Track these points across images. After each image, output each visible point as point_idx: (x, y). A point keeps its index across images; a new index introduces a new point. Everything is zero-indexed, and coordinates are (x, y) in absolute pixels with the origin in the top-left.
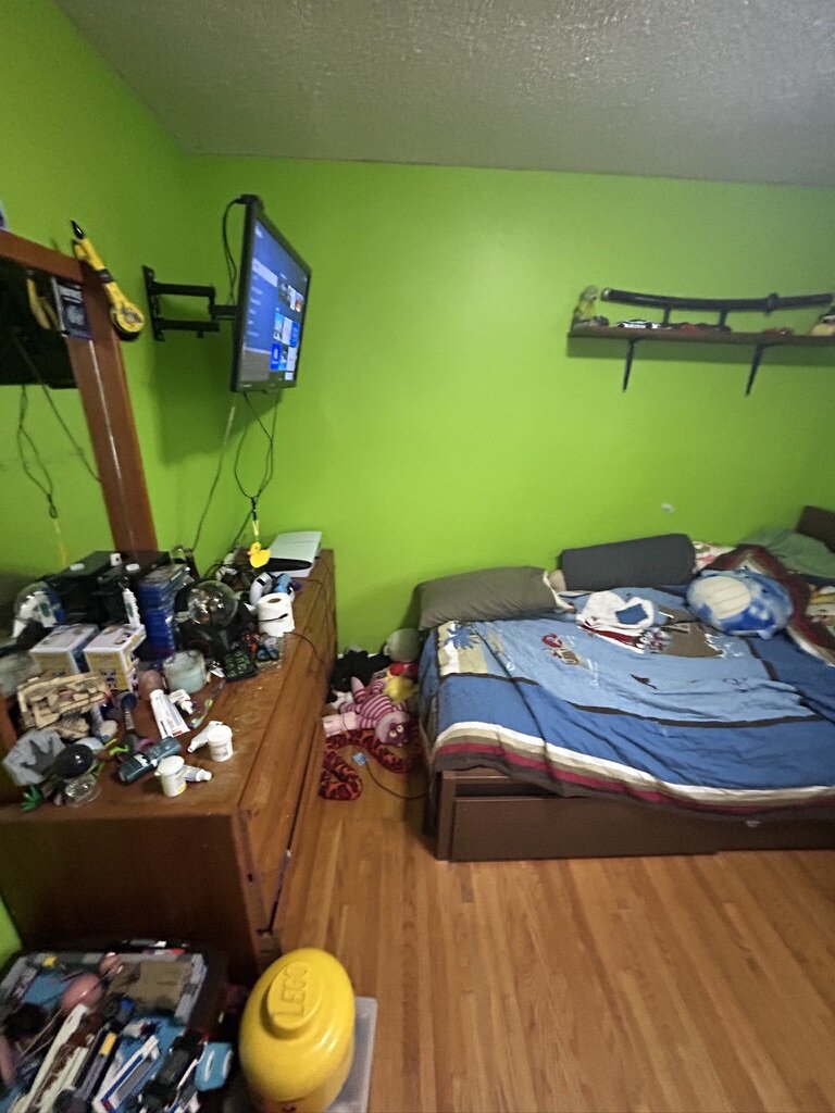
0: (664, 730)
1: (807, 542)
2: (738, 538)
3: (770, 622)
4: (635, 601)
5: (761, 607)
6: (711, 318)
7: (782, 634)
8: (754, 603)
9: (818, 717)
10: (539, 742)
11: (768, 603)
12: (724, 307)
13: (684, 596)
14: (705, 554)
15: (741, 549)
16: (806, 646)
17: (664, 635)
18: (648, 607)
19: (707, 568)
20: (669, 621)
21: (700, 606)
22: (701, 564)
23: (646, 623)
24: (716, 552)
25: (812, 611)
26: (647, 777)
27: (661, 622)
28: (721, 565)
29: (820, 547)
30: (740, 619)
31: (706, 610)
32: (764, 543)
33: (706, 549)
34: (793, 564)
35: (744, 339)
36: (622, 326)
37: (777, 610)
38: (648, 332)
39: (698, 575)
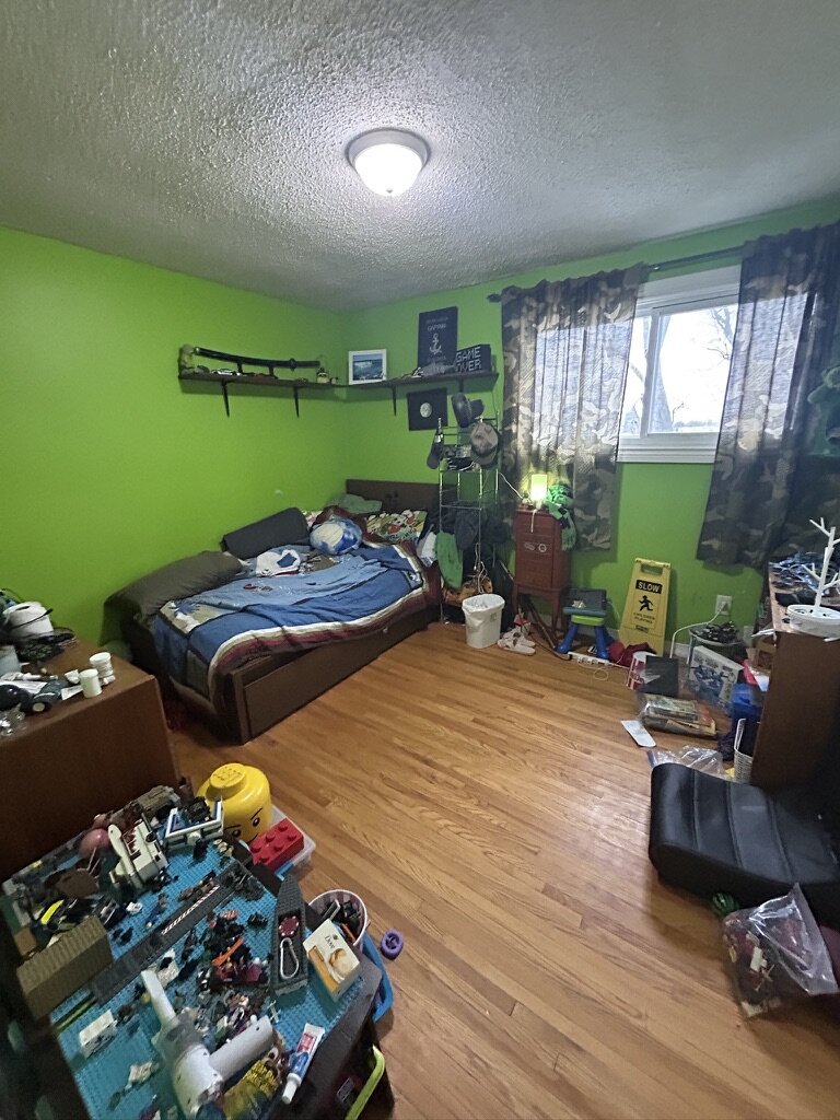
0: (335, 598)
1: (354, 498)
2: (323, 505)
3: (355, 540)
4: (285, 552)
5: (349, 533)
6: (265, 370)
7: (362, 545)
8: (345, 532)
9: (389, 569)
10: (278, 629)
11: (350, 530)
12: (271, 364)
13: (309, 544)
14: (310, 517)
15: (326, 510)
16: (373, 545)
17: (309, 565)
18: (294, 554)
19: (314, 524)
20: (309, 558)
21: (320, 544)
22: (310, 524)
23: (297, 562)
24: (315, 515)
25: (369, 530)
26: (337, 623)
27: (305, 559)
28: (320, 521)
29: (360, 499)
30: (342, 543)
31: (324, 544)
32: (337, 503)
33: (309, 514)
34: (353, 510)
35: (287, 383)
36: (216, 373)
37: (355, 533)
38: (234, 377)
39: (311, 530)
